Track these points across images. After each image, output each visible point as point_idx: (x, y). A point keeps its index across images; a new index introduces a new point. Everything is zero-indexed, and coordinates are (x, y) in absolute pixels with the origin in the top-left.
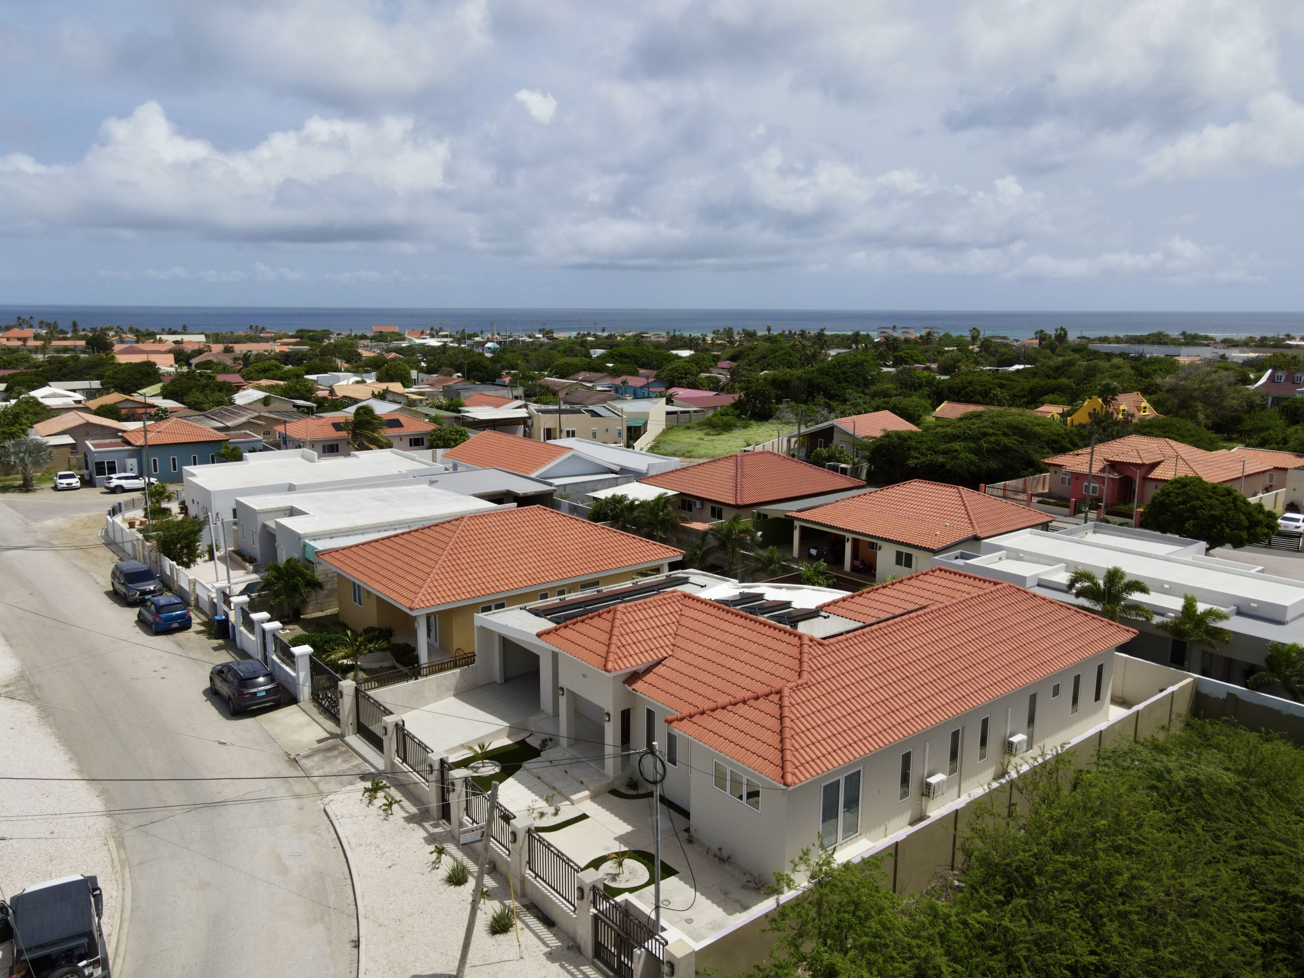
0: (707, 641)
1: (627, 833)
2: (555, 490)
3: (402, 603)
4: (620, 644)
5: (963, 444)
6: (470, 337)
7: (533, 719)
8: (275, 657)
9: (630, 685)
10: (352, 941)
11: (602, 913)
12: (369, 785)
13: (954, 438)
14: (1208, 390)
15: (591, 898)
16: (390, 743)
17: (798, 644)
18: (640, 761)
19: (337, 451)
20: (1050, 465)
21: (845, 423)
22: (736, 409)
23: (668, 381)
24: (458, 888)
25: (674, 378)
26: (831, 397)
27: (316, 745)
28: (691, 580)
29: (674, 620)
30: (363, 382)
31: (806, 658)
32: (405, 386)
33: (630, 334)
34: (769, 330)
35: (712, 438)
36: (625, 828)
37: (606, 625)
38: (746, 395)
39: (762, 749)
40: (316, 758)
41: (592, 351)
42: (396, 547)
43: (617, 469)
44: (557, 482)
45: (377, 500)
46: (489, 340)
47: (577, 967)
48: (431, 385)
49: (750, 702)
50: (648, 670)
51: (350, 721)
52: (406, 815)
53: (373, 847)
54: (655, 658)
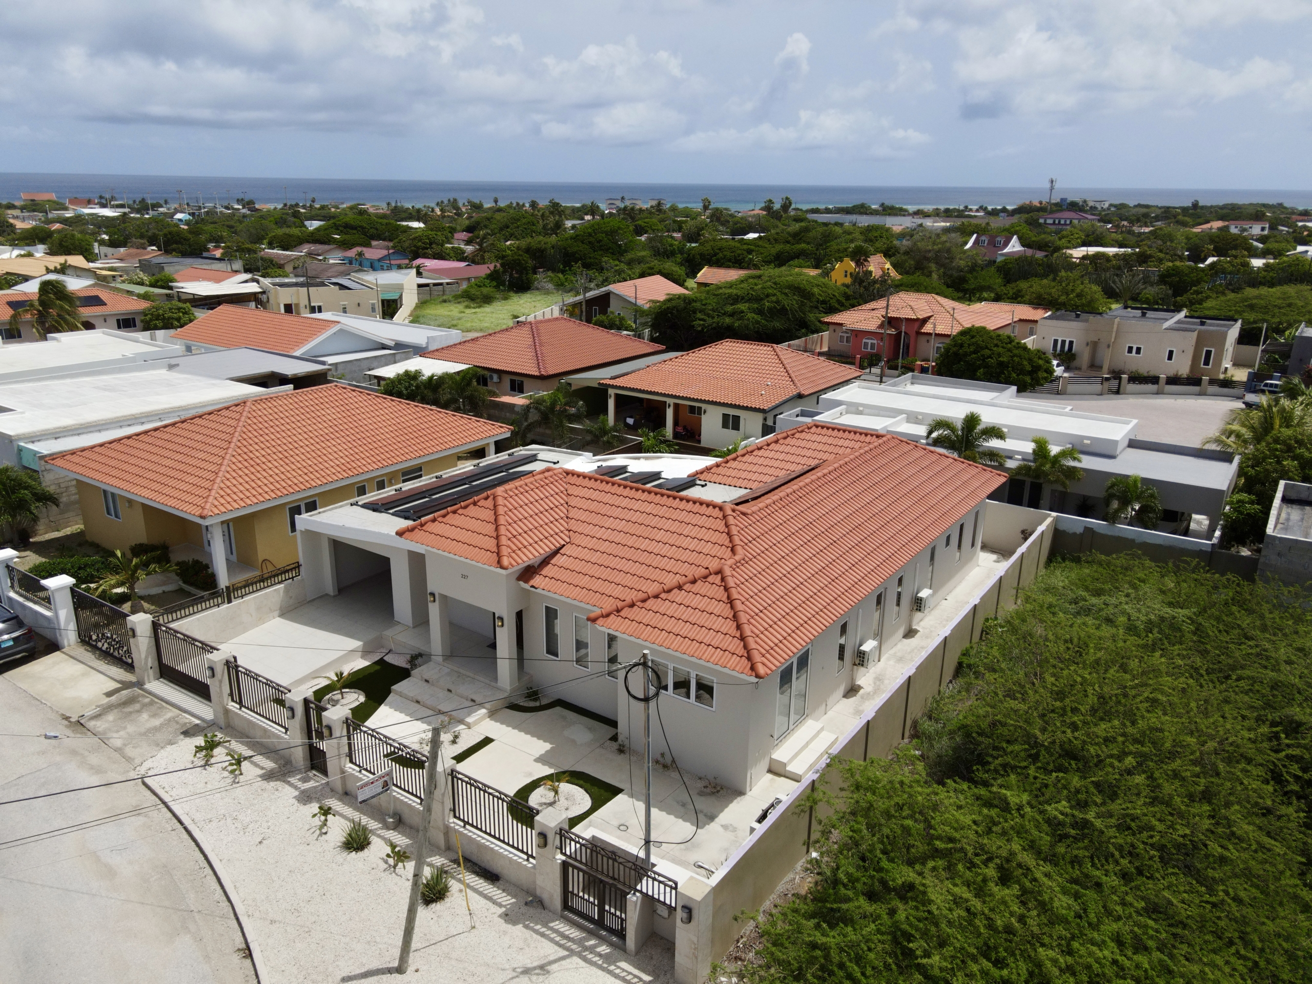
0: (609, 523)
1: (547, 752)
2: (329, 370)
3: (188, 510)
4: (510, 536)
5: (747, 305)
6: (155, 206)
7: (389, 633)
8: (12, 595)
9: (526, 581)
10: (239, 950)
11: (570, 857)
12: (200, 741)
13: (736, 299)
14: (939, 251)
15: (557, 842)
16: (220, 687)
17: (721, 516)
18: (626, 677)
19: (20, 336)
20: (828, 324)
21: (623, 289)
22: (492, 280)
23: (412, 251)
24: (361, 854)
25: (418, 248)
26: (587, 266)
27: (106, 700)
28: (540, 457)
29: (562, 502)
30: (30, 255)
31: (734, 530)
32: (88, 260)
33: (345, 206)
34: (496, 201)
35: (474, 310)
36: (543, 747)
37: (488, 515)
38: (502, 265)
39: (718, 640)
40: (110, 717)
41: (307, 223)
42: (160, 443)
43: (392, 344)
44: (331, 360)
45: (105, 390)
46: (177, 211)
47: (545, 925)
48: (121, 260)
49: (687, 587)
50: (545, 562)
51: (150, 665)
52: (261, 772)
53: (229, 820)
54: (553, 547)
